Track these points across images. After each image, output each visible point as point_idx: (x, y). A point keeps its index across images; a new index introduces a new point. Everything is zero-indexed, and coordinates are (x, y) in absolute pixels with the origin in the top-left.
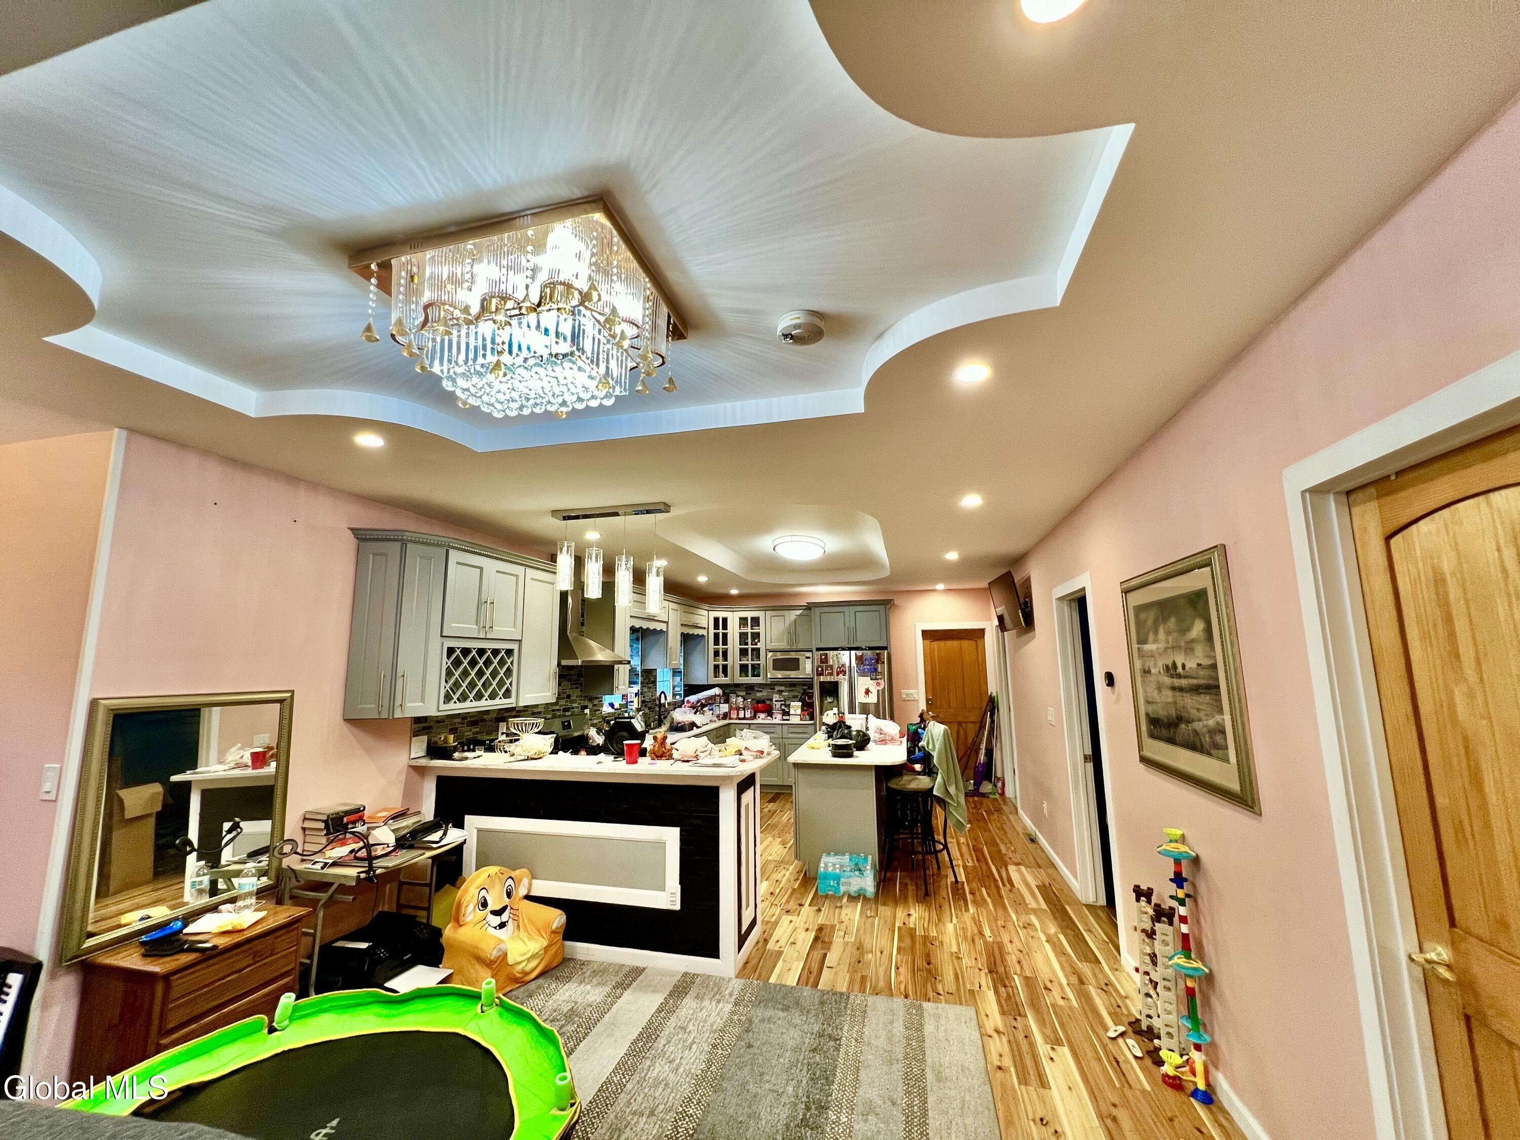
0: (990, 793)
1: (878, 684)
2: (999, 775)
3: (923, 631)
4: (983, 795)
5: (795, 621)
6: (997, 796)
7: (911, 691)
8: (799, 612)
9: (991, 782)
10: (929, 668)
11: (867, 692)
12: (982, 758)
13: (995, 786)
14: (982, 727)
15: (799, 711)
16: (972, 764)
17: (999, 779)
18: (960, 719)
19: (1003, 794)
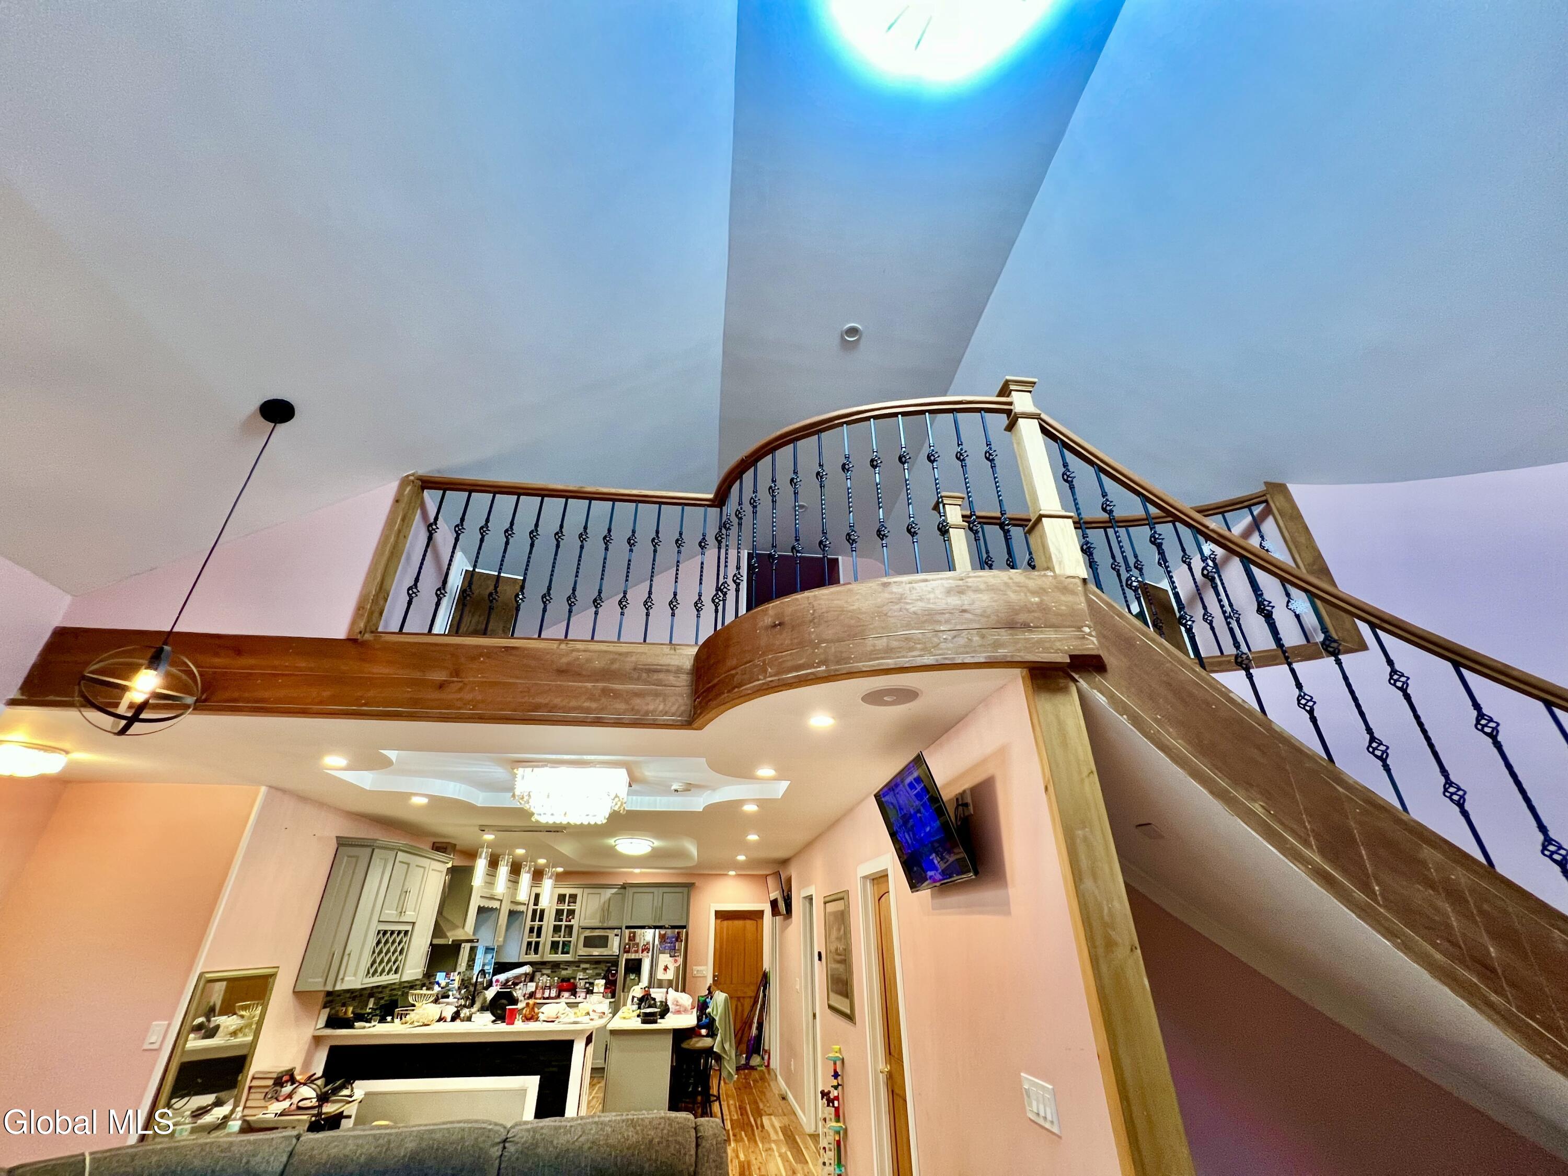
0: (758, 1066)
1: (676, 961)
2: (766, 1048)
3: (716, 912)
4: (753, 1068)
5: (610, 899)
6: (763, 1068)
7: (699, 968)
8: (614, 891)
9: (759, 1055)
10: (718, 946)
11: (666, 968)
12: (754, 1031)
13: (763, 1059)
14: (756, 1002)
15: (602, 990)
16: (745, 1039)
17: (765, 1051)
18: (740, 994)
19: (768, 1066)
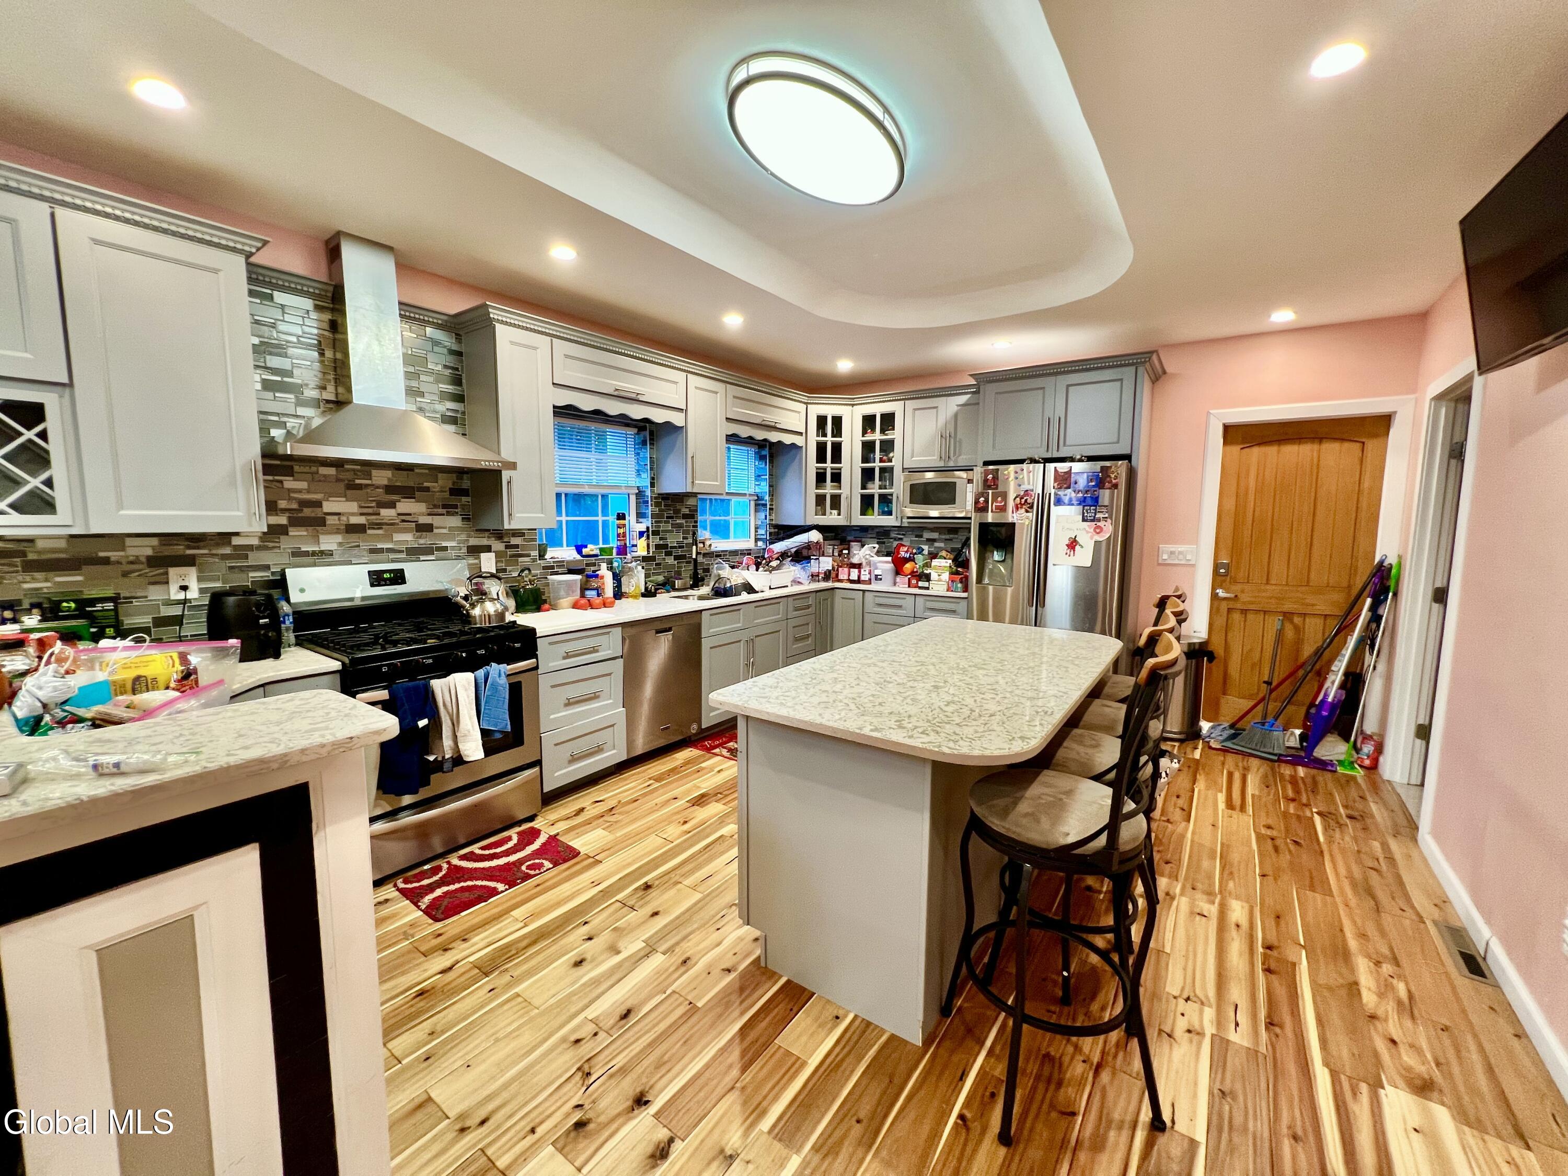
0: (1341, 763)
1: (1098, 530)
2: (1370, 727)
3: (1227, 428)
4: (1324, 765)
5: (956, 416)
6: (1359, 773)
7: (1172, 547)
8: (963, 399)
9: (1346, 739)
10: (1230, 504)
11: (1073, 544)
12: (1332, 687)
13: (1357, 749)
14: (1345, 627)
15: (946, 576)
17: (1369, 736)
18: (1288, 607)
19: (1374, 767)
